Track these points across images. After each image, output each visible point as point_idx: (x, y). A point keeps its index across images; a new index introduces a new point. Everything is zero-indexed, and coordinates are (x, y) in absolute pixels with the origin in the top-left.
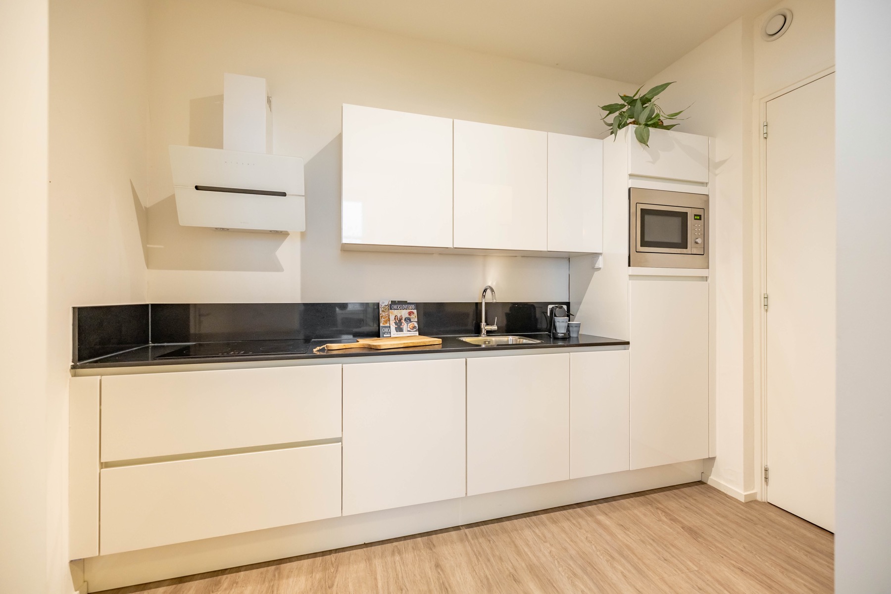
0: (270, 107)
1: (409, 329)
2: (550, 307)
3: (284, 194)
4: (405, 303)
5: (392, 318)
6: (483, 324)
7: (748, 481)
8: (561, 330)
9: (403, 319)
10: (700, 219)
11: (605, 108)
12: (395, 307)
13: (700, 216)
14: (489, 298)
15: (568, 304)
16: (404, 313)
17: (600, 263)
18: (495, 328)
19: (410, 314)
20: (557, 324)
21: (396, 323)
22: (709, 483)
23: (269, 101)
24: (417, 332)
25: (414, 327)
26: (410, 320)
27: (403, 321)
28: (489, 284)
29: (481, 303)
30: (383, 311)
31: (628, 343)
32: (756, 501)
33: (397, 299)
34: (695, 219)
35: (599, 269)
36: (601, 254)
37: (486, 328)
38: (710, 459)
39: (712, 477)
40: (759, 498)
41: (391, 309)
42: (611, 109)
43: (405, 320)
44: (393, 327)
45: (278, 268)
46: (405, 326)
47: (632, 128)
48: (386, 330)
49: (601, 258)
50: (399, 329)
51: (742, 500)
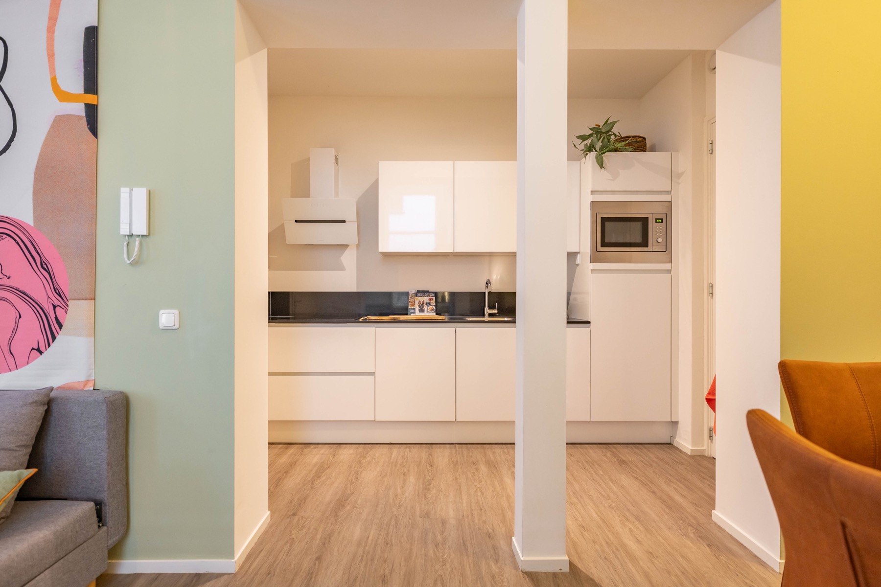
0: (337, 163)
1: (429, 311)
3: (344, 222)
4: (427, 292)
5: (417, 302)
6: (487, 308)
7: (692, 440)
9: (425, 303)
10: (662, 222)
11: (580, 138)
12: (419, 295)
13: (662, 219)
14: (491, 288)
16: (426, 299)
17: (578, 260)
18: (495, 311)
19: (430, 300)
21: (419, 306)
22: (675, 444)
23: (336, 158)
24: (435, 313)
25: (433, 309)
26: (430, 304)
27: (425, 305)
29: (486, 293)
30: (411, 298)
31: (589, 322)
32: (704, 456)
33: (421, 289)
34: (656, 222)
35: (578, 264)
36: (579, 253)
37: (488, 311)
38: (672, 422)
39: (676, 439)
40: (706, 455)
41: (416, 296)
42: (583, 138)
43: (426, 304)
44: (417, 309)
45: (341, 268)
46: (426, 308)
47: (593, 153)
48: (412, 311)
49: (579, 256)
50: (421, 310)
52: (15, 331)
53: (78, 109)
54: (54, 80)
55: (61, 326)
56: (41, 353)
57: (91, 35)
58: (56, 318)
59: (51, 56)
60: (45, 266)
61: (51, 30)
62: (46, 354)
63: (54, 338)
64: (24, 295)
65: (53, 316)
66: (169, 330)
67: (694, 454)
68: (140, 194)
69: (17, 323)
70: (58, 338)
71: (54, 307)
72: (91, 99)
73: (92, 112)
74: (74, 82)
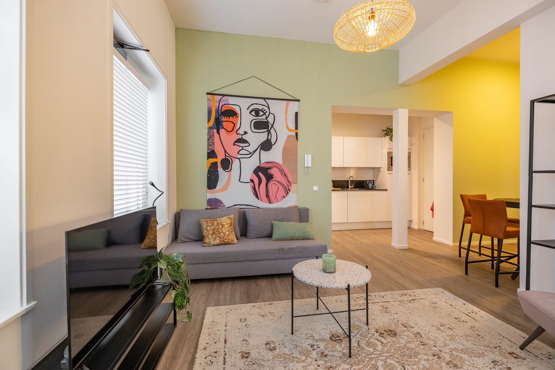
2: (368, 181)
6: (350, 186)
7: (419, 224)
8: (370, 187)
11: (382, 130)
14: (351, 179)
15: (373, 181)
17: (381, 170)
18: (353, 187)
20: (369, 185)
22: (411, 227)
28: (351, 175)
29: (349, 181)
31: (387, 190)
32: (421, 230)
35: (381, 171)
36: (381, 168)
38: (410, 221)
39: (412, 226)
47: (388, 137)
51: (417, 229)
52: (277, 192)
53: (294, 134)
54: (287, 126)
55: (290, 191)
56: (285, 198)
57: (297, 114)
58: (289, 189)
59: (286, 119)
60: (285, 175)
61: (286, 112)
62: (286, 198)
63: (288, 194)
64: (280, 182)
65: (288, 188)
66: (316, 191)
67: (419, 229)
68: (310, 156)
69: (278, 190)
70: (289, 194)
71: (288, 186)
72: (296, 131)
73: (297, 134)
74: (293, 127)
